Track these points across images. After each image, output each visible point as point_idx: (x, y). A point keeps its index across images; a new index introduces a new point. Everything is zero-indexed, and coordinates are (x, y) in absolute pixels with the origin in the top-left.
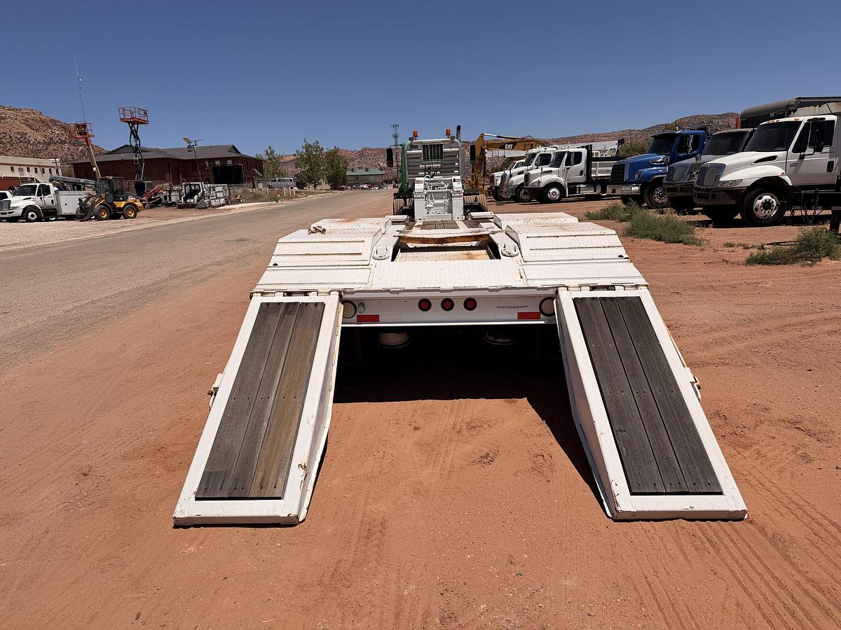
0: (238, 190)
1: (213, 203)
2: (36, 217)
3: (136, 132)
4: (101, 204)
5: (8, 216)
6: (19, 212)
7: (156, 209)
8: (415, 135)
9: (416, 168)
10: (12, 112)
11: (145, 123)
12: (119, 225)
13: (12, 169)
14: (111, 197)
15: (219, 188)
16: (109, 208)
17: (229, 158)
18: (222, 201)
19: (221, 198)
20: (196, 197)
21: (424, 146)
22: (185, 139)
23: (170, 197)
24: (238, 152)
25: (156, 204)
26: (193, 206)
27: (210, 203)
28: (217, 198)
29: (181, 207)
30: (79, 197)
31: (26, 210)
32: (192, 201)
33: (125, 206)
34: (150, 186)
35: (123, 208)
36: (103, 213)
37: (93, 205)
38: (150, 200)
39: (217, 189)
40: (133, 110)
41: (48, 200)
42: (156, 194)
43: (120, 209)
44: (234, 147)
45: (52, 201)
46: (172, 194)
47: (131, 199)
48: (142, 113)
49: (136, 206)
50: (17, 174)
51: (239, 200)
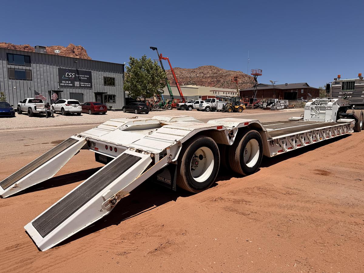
0: (294, 103)
1: (278, 108)
2: (209, 110)
3: (256, 79)
4: (230, 107)
5: (201, 109)
6: (204, 108)
7: (256, 109)
8: (339, 77)
9: (337, 94)
10: (233, 72)
11: (260, 75)
12: (224, 115)
13: (224, 93)
14: (234, 104)
15: (282, 102)
16: (232, 108)
17: (302, 89)
18: (283, 107)
19: (282, 106)
20: (271, 105)
21: (343, 83)
22: (270, 81)
23: (263, 104)
24: (308, 86)
25: (257, 107)
26: (269, 109)
27: (276, 108)
28: (280, 106)
29: (264, 109)
30: (223, 103)
31: (207, 107)
32: (269, 106)
33: (239, 107)
34: (256, 100)
35: (238, 108)
36: (230, 110)
37: (227, 107)
38: (254, 106)
39: (281, 102)
40: (256, 70)
41: (214, 104)
42: (258, 103)
43: (237, 109)
44: (306, 84)
45: (215, 105)
46: (264, 104)
47: (241, 105)
48: (260, 71)
49: (243, 108)
50: (225, 95)
51: (294, 107)
